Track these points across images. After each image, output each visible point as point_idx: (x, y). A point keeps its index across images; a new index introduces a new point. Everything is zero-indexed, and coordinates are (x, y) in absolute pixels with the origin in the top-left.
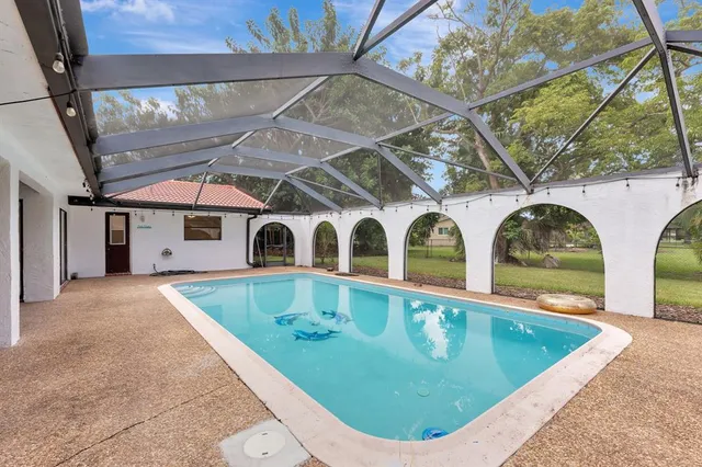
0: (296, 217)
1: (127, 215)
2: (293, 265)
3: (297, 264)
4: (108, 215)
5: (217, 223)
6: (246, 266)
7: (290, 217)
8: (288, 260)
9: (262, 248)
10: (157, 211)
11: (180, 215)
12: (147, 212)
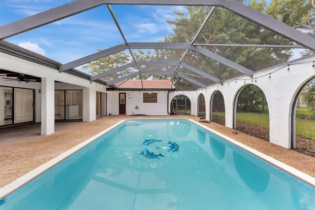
0: (191, 92)
1: (125, 93)
2: (190, 115)
3: (192, 115)
4: (120, 93)
5: (155, 96)
6: (167, 114)
7: (188, 92)
8: (188, 112)
9: (175, 106)
10: (134, 92)
11: (142, 93)
12: (131, 92)
